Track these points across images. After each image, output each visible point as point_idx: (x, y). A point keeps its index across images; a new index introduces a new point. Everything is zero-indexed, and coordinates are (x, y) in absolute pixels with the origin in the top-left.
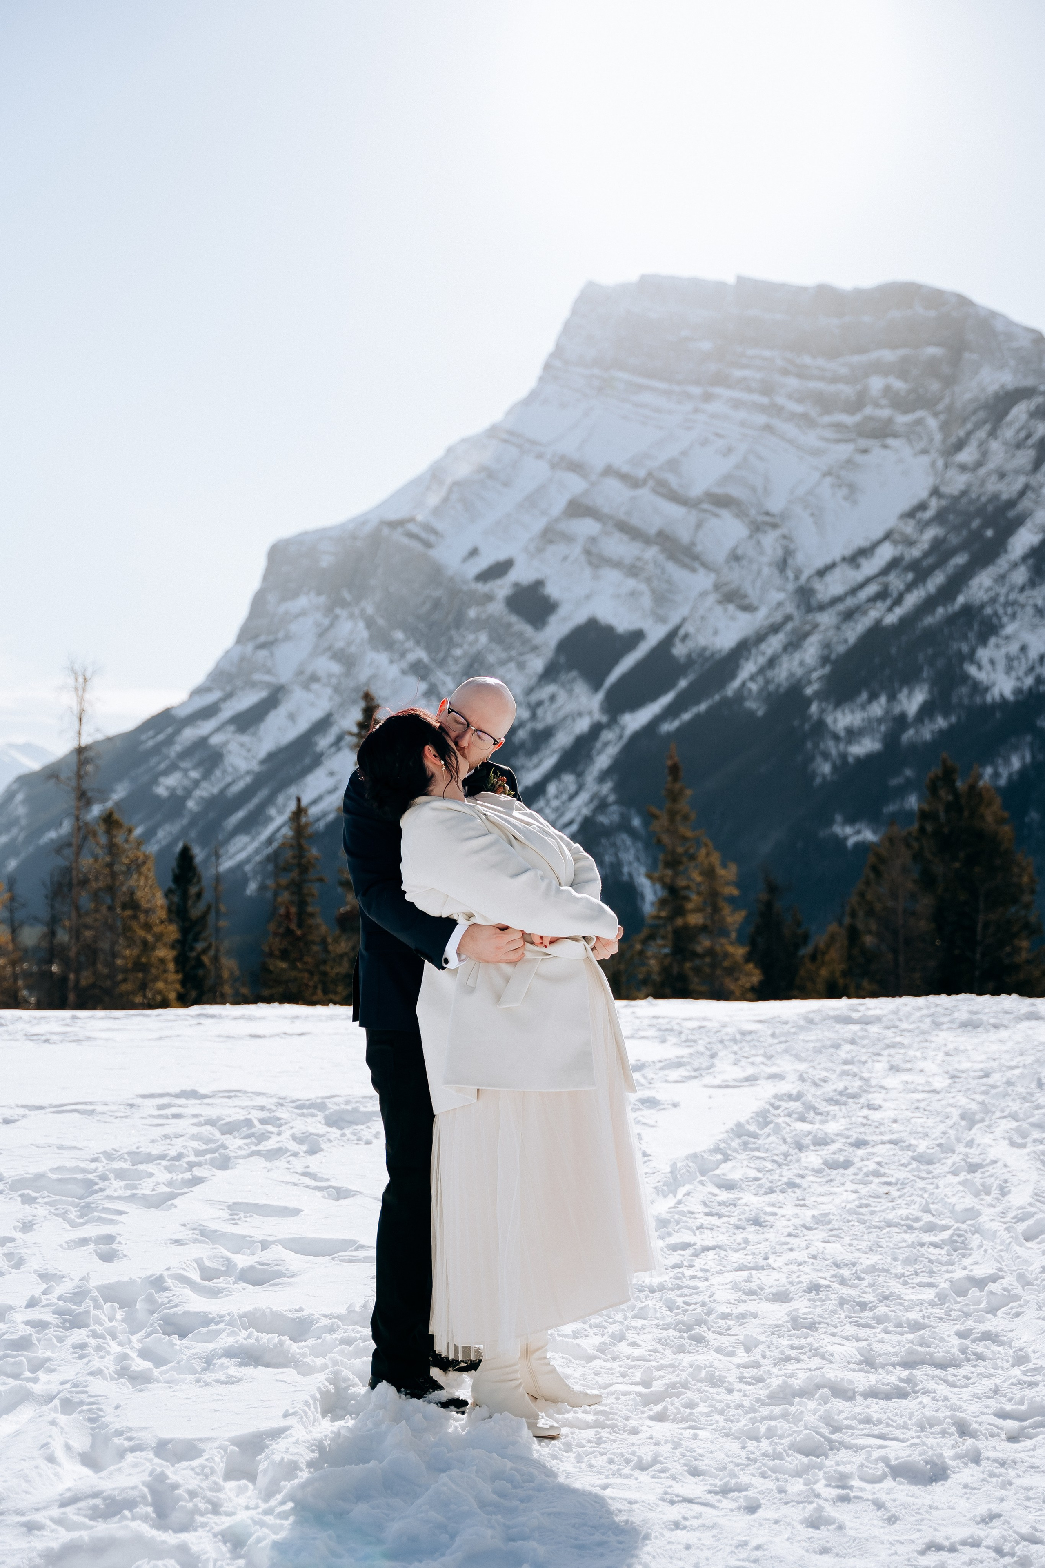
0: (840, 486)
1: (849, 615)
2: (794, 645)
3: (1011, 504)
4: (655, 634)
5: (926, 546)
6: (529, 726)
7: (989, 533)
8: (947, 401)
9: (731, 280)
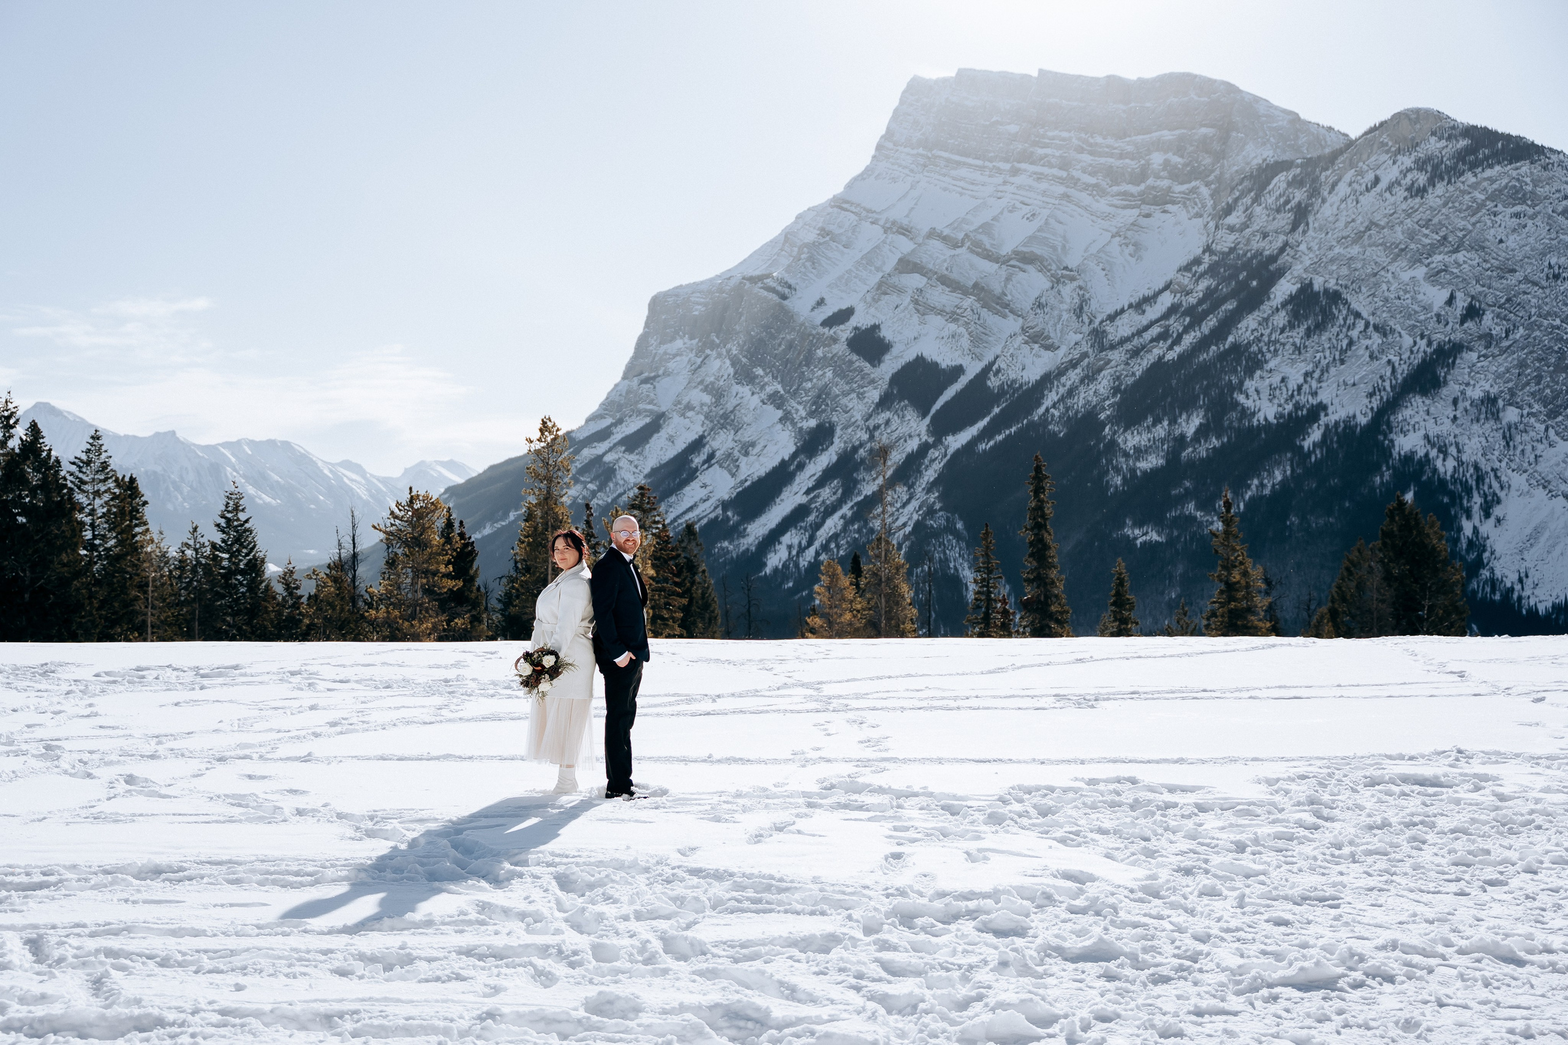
0: (1127, 245)
1: (1136, 353)
2: (1089, 378)
3: (1273, 259)
4: (973, 369)
5: (1201, 295)
6: (868, 446)
7: (1255, 283)
8: (1217, 172)
9: (1035, 74)
